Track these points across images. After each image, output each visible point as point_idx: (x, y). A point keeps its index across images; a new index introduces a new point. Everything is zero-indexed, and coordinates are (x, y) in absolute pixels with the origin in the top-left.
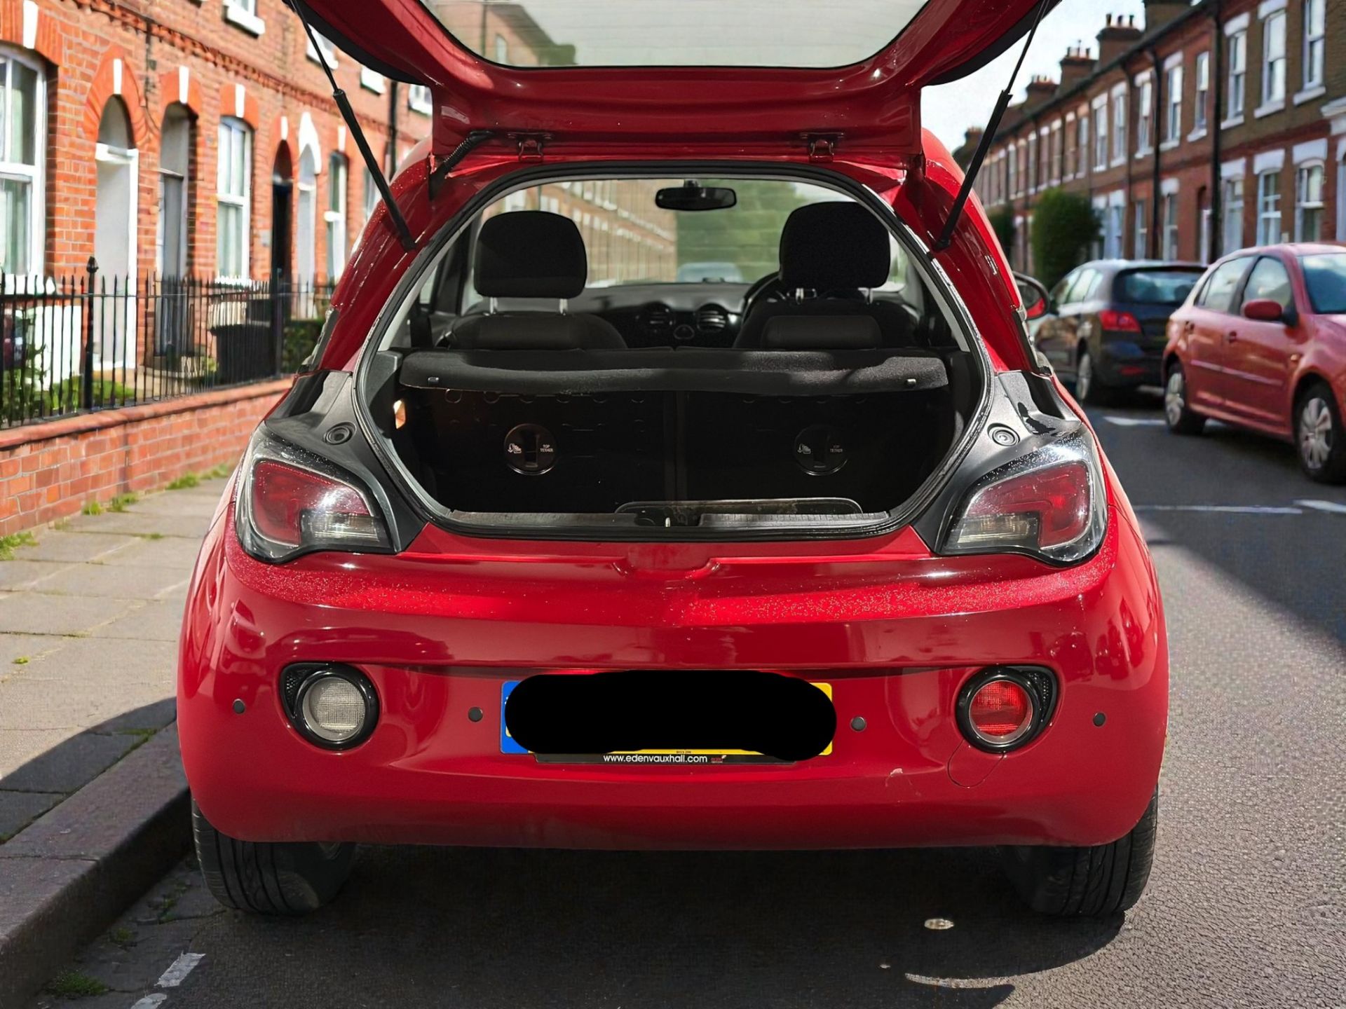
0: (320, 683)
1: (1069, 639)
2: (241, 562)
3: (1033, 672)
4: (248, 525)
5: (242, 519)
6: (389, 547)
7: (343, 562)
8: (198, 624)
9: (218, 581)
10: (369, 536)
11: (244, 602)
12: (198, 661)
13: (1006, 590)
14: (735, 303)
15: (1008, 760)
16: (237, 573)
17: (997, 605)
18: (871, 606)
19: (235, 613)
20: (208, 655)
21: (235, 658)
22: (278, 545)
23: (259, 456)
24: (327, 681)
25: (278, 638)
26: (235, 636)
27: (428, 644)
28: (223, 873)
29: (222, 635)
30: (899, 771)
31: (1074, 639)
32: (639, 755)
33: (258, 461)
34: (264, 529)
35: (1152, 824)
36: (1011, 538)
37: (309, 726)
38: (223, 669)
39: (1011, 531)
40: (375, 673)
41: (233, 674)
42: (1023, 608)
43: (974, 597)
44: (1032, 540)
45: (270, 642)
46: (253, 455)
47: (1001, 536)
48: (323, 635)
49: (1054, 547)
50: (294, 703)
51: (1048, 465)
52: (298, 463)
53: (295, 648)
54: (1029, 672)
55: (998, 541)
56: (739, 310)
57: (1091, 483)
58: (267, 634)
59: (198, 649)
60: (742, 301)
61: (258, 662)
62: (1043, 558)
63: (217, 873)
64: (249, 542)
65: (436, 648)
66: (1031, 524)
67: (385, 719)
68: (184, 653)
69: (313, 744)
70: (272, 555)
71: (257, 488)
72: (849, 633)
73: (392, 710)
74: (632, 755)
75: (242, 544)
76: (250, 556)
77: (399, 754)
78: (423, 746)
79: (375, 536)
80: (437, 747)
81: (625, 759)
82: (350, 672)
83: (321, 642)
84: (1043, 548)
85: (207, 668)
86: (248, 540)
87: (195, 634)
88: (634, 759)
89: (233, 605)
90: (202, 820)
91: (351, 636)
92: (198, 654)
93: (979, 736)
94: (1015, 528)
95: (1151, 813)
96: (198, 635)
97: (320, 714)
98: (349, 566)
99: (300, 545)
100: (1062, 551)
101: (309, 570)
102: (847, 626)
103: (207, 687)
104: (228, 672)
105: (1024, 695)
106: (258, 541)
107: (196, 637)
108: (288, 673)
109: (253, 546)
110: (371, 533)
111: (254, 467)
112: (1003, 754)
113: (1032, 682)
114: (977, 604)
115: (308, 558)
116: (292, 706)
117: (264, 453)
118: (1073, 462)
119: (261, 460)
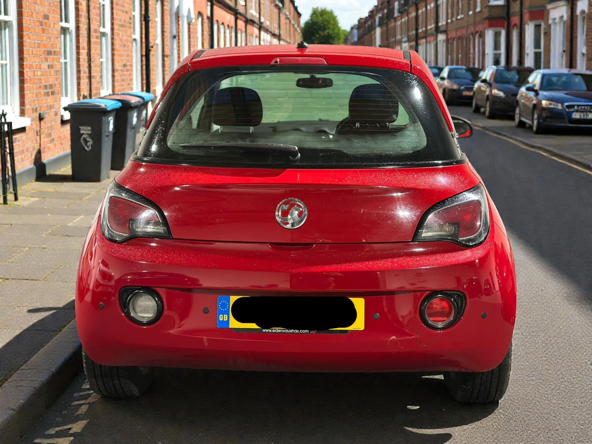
0: (138, 296)
1: (472, 280)
2: (103, 242)
3: (454, 294)
4: (106, 226)
5: (104, 223)
6: (168, 235)
7: (151, 243)
8: (85, 269)
9: (94, 249)
10: (160, 231)
11: (104, 259)
12: (84, 286)
13: (443, 257)
14: (332, 130)
15: (442, 333)
16: (101, 247)
17: (439, 264)
18: (382, 264)
19: (101, 265)
20: (89, 283)
21: (100, 285)
22: (120, 234)
23: (112, 195)
24: (141, 295)
25: (121, 276)
26: (100, 275)
27: (190, 279)
28: (96, 380)
29: (95, 274)
30: (394, 337)
31: (475, 280)
32: (278, 329)
33: (111, 197)
34: (114, 227)
35: (509, 362)
36: (446, 234)
37: (132, 315)
38: (95, 289)
39: (445, 231)
40: (162, 292)
41: (100, 291)
42: (451, 265)
43: (428, 260)
44: (455, 235)
45: (116, 278)
46: (109, 194)
47: (442, 233)
48: (142, 274)
49: (465, 238)
50: (126, 304)
51: (463, 202)
52: (128, 198)
53: (129, 280)
54: (453, 294)
55: (440, 235)
56: (334, 133)
57: (482, 209)
58: (115, 274)
59: (84, 280)
60: (335, 129)
61: (111, 286)
62: (460, 243)
63: (94, 380)
64: (107, 233)
65: (194, 281)
66: (455, 228)
67: (166, 312)
68: (79, 282)
69: (134, 323)
70: (117, 239)
71: (111, 209)
72: (379, 276)
73: (170, 308)
74: (275, 329)
75: (103, 234)
76: (107, 239)
77: (173, 327)
78: (182, 323)
79: (162, 231)
80: (189, 324)
81: (272, 331)
82: (151, 291)
83: (142, 278)
84: (460, 239)
85: (88, 289)
86: (106, 233)
87: (84, 274)
88: (276, 331)
89: (100, 261)
90: (86, 356)
91: (156, 276)
92: (84, 283)
93: (430, 322)
94: (448, 229)
95: (509, 357)
96: (85, 274)
97: (138, 309)
98: (154, 244)
99: (129, 235)
100: (469, 240)
101: (133, 246)
102: (378, 273)
103: (88, 298)
104: (98, 290)
105: (450, 304)
106: (111, 233)
107: (84, 276)
108: (123, 291)
109: (108, 234)
110: (161, 229)
111: (110, 200)
112: (441, 330)
113: (454, 298)
114: (430, 264)
115: (133, 241)
116: (125, 306)
117: (114, 194)
118: (475, 200)
119: (112, 196)
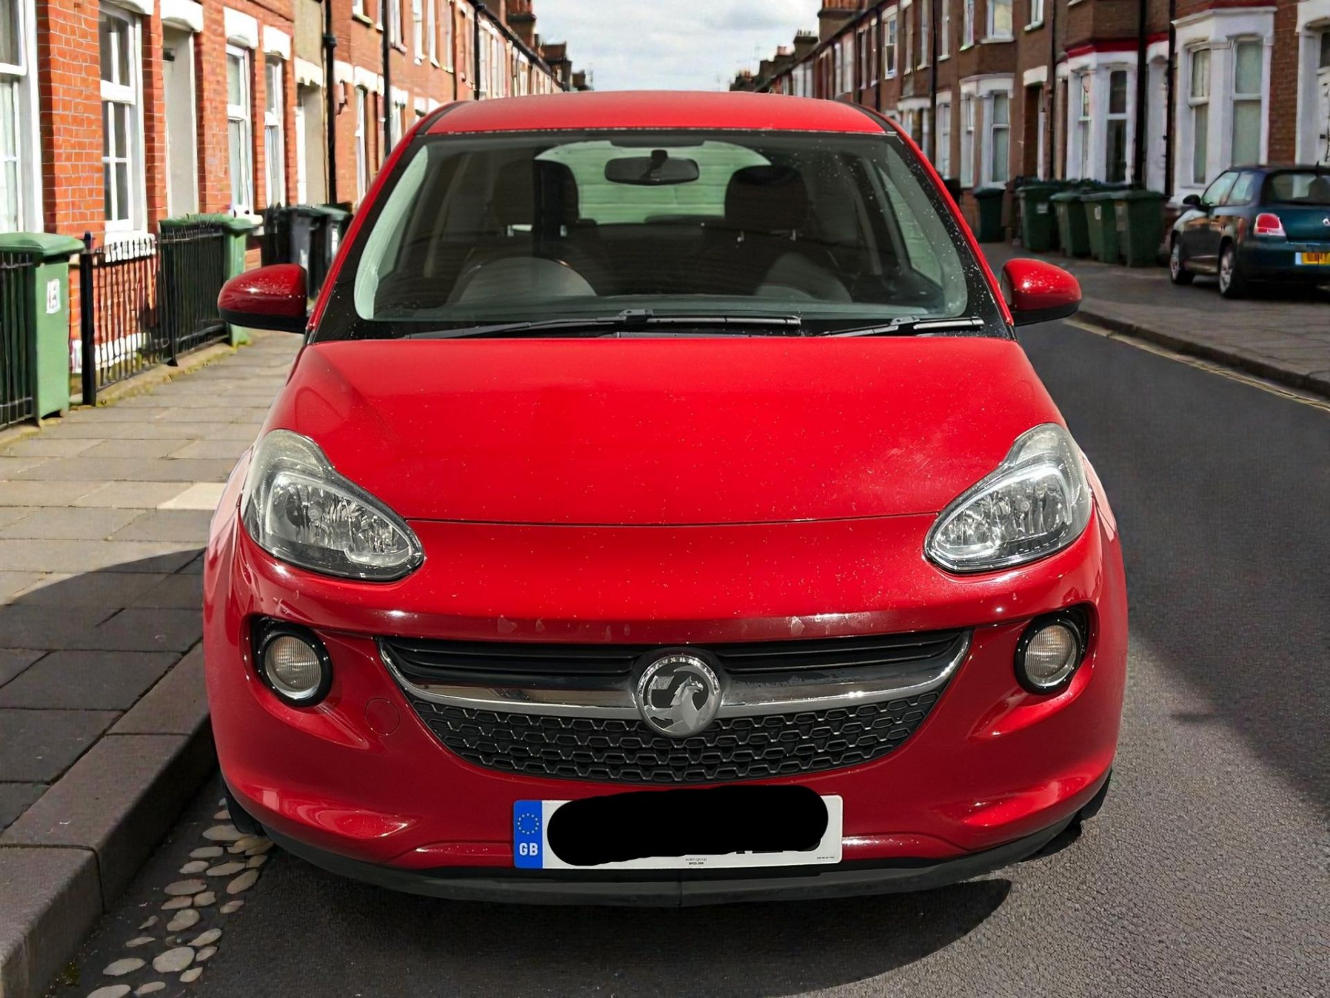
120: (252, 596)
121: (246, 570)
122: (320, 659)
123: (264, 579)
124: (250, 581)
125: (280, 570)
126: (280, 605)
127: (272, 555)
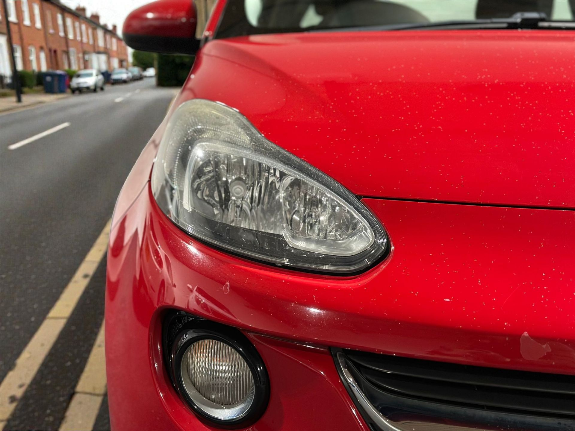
120: (163, 282)
121: (157, 253)
122: (253, 370)
123: (178, 262)
124: (160, 264)
125: (193, 249)
126: (195, 293)
127: (186, 233)
